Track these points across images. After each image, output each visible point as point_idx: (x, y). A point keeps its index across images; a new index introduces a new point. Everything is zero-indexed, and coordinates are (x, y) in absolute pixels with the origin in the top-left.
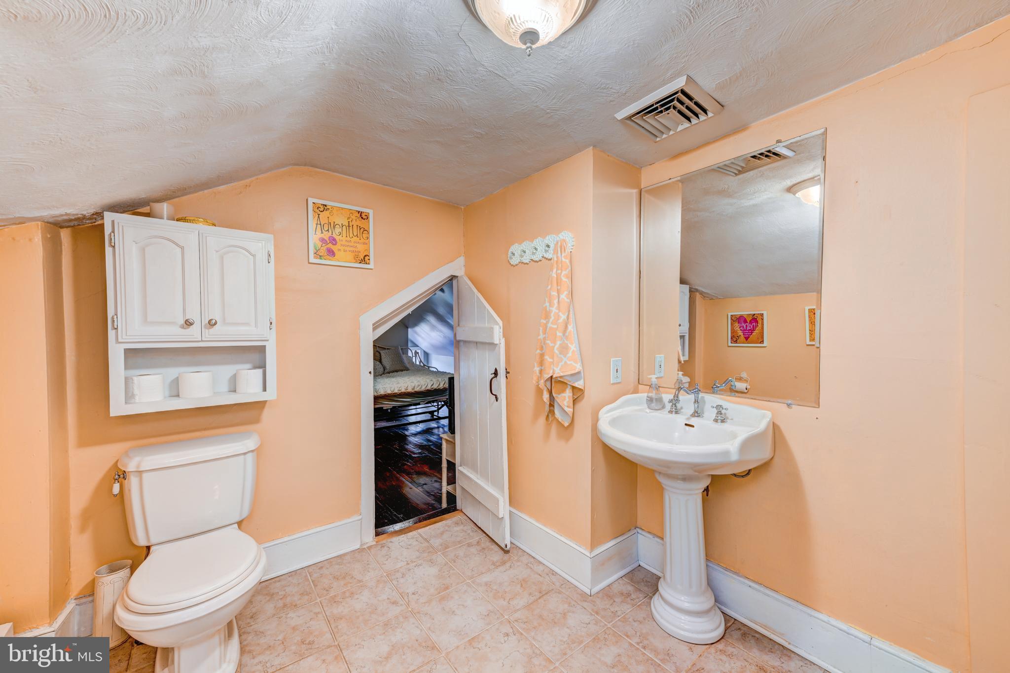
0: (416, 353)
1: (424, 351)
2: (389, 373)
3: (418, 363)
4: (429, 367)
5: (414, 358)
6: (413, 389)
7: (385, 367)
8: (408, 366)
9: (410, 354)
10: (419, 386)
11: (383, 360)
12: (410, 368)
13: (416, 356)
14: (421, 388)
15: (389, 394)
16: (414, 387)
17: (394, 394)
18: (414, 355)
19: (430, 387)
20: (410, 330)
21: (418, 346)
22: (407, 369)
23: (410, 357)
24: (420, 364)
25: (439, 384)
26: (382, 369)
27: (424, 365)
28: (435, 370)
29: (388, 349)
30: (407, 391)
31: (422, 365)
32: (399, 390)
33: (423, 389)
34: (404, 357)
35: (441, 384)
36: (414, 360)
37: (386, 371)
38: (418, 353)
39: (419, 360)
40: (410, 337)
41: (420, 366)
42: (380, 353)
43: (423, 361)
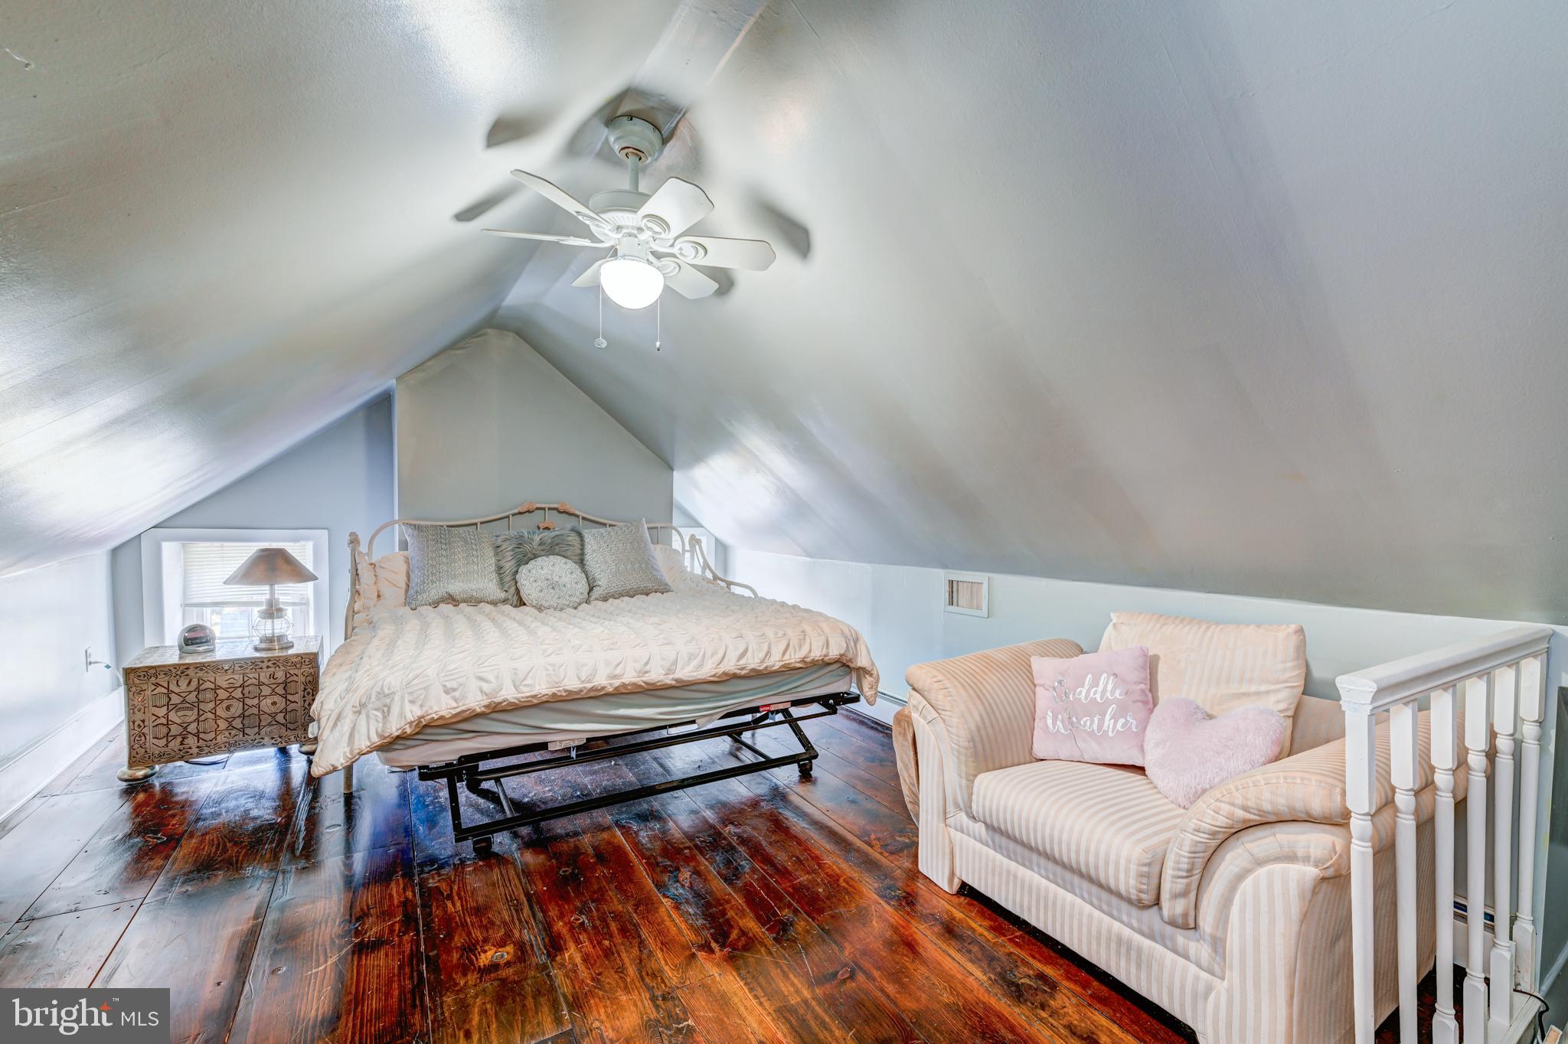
0: (695, 541)
1: (716, 539)
2: (605, 599)
3: (698, 571)
4: (729, 584)
5: (688, 555)
6: (669, 672)
7: (594, 580)
8: (668, 578)
9: (676, 544)
10: (691, 657)
11: (590, 558)
12: (673, 587)
13: (692, 551)
14: (701, 666)
15: (570, 692)
16: (676, 662)
17: (592, 689)
18: (687, 547)
19: (733, 663)
20: (677, 475)
21: (702, 527)
22: (664, 589)
23: (676, 551)
24: (703, 572)
25: (768, 653)
26: (583, 586)
27: (716, 577)
28: (747, 593)
29: (610, 525)
30: (647, 678)
31: (709, 575)
32: (615, 677)
33: (707, 671)
34: (657, 552)
35: (774, 651)
36: (687, 563)
37: (597, 592)
38: (699, 542)
39: (701, 560)
40: (678, 496)
41: (704, 578)
42: (580, 535)
43: (712, 565)
